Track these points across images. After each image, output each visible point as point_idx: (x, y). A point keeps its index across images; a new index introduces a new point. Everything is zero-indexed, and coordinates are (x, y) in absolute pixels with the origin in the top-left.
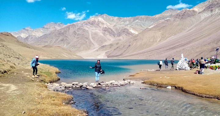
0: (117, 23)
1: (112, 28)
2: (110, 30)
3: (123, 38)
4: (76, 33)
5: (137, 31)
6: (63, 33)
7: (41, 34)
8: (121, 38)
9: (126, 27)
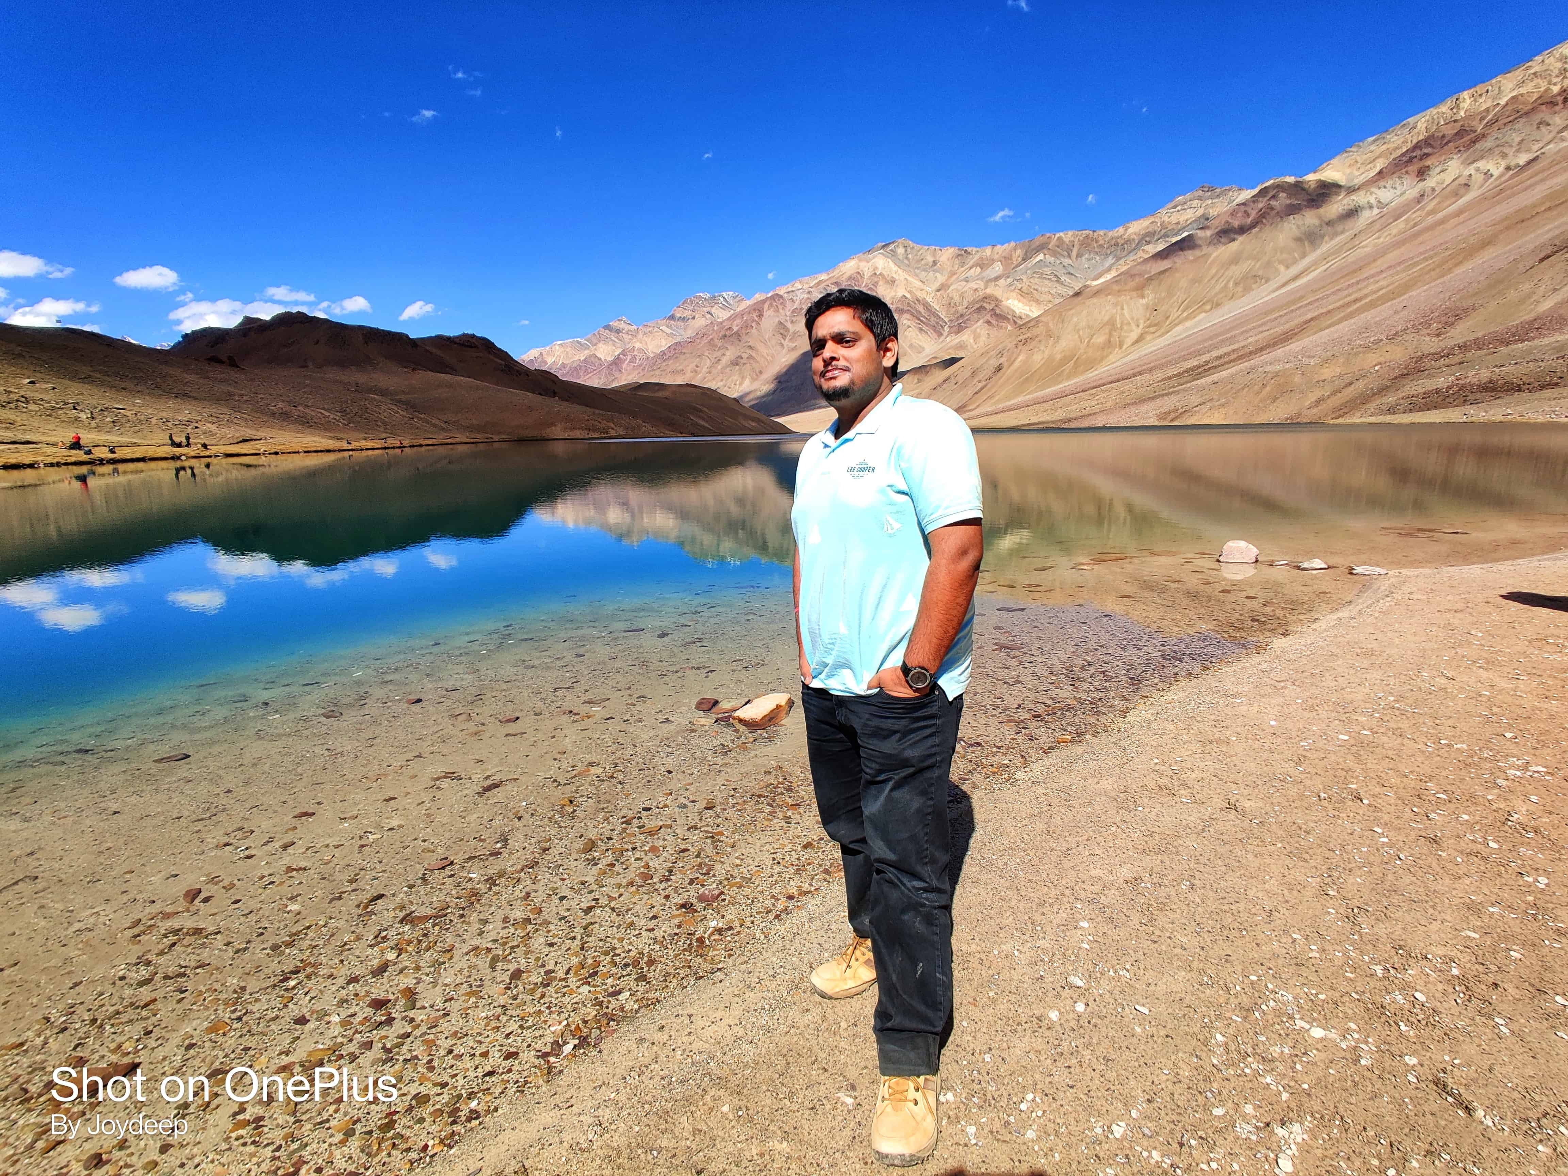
0: (953, 274)
1: (929, 299)
2: (921, 308)
3: (976, 338)
4: (787, 330)
5: (1037, 301)
6: (737, 334)
7: (664, 343)
8: (966, 337)
9: (989, 291)
